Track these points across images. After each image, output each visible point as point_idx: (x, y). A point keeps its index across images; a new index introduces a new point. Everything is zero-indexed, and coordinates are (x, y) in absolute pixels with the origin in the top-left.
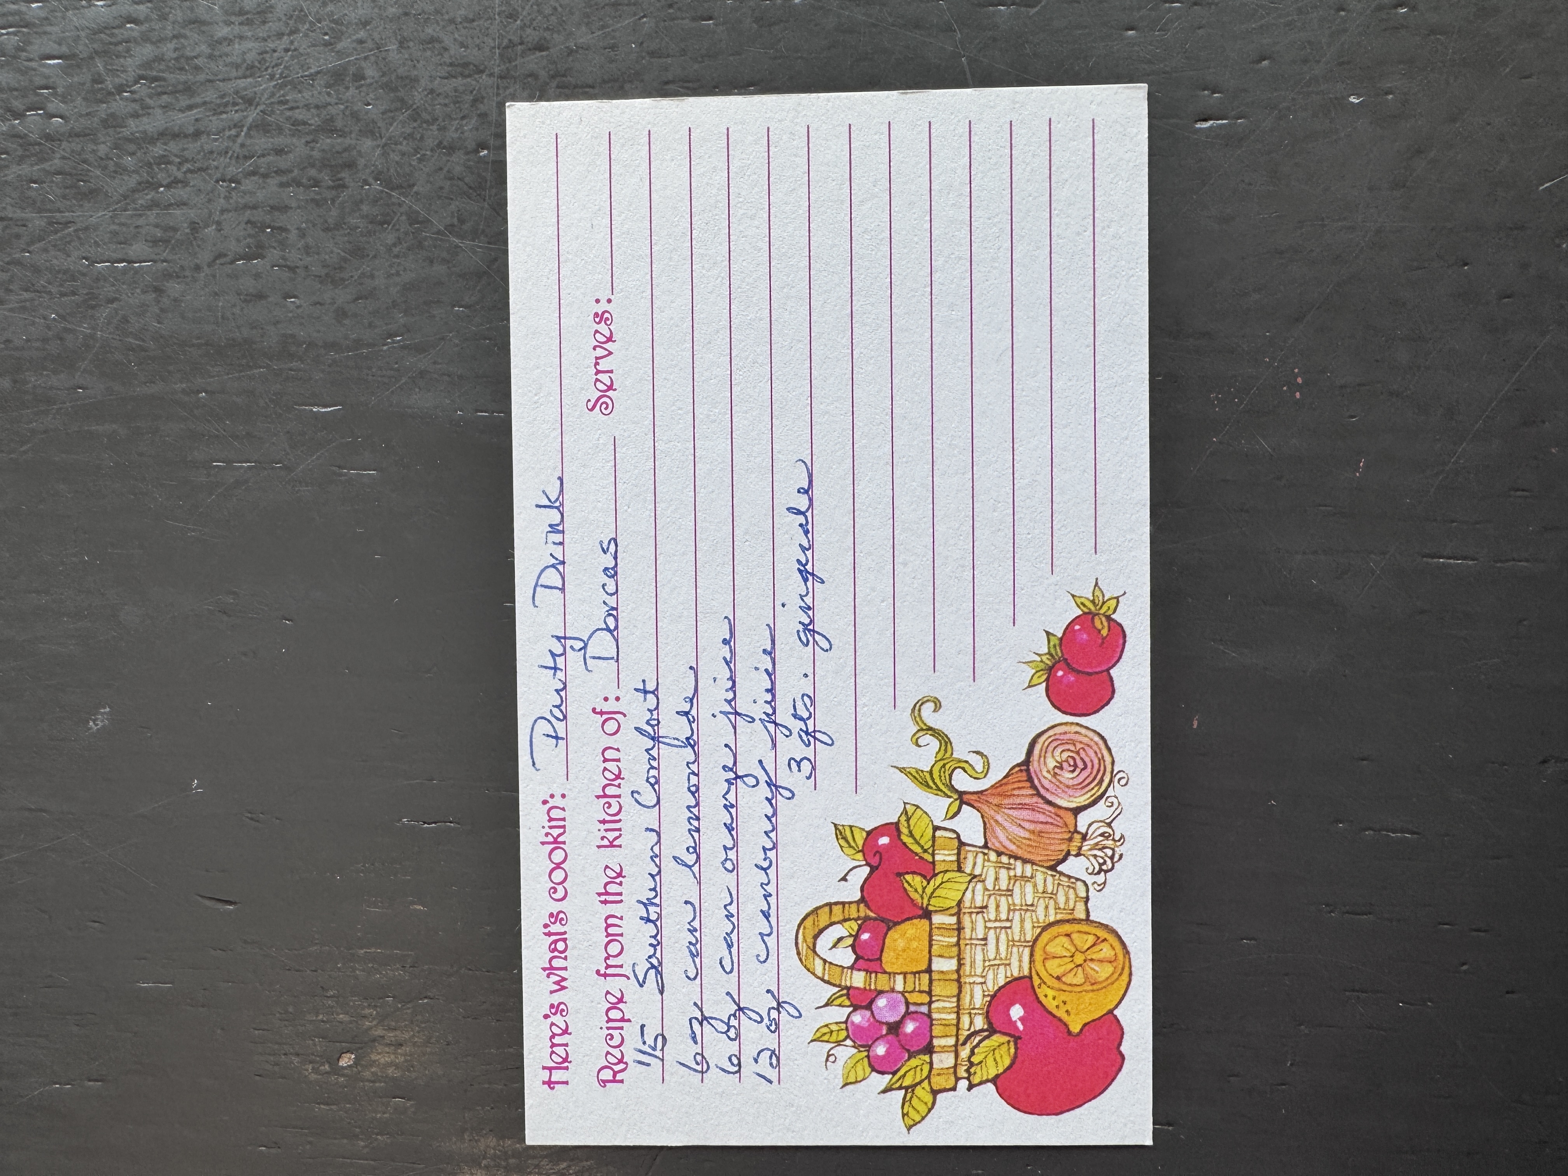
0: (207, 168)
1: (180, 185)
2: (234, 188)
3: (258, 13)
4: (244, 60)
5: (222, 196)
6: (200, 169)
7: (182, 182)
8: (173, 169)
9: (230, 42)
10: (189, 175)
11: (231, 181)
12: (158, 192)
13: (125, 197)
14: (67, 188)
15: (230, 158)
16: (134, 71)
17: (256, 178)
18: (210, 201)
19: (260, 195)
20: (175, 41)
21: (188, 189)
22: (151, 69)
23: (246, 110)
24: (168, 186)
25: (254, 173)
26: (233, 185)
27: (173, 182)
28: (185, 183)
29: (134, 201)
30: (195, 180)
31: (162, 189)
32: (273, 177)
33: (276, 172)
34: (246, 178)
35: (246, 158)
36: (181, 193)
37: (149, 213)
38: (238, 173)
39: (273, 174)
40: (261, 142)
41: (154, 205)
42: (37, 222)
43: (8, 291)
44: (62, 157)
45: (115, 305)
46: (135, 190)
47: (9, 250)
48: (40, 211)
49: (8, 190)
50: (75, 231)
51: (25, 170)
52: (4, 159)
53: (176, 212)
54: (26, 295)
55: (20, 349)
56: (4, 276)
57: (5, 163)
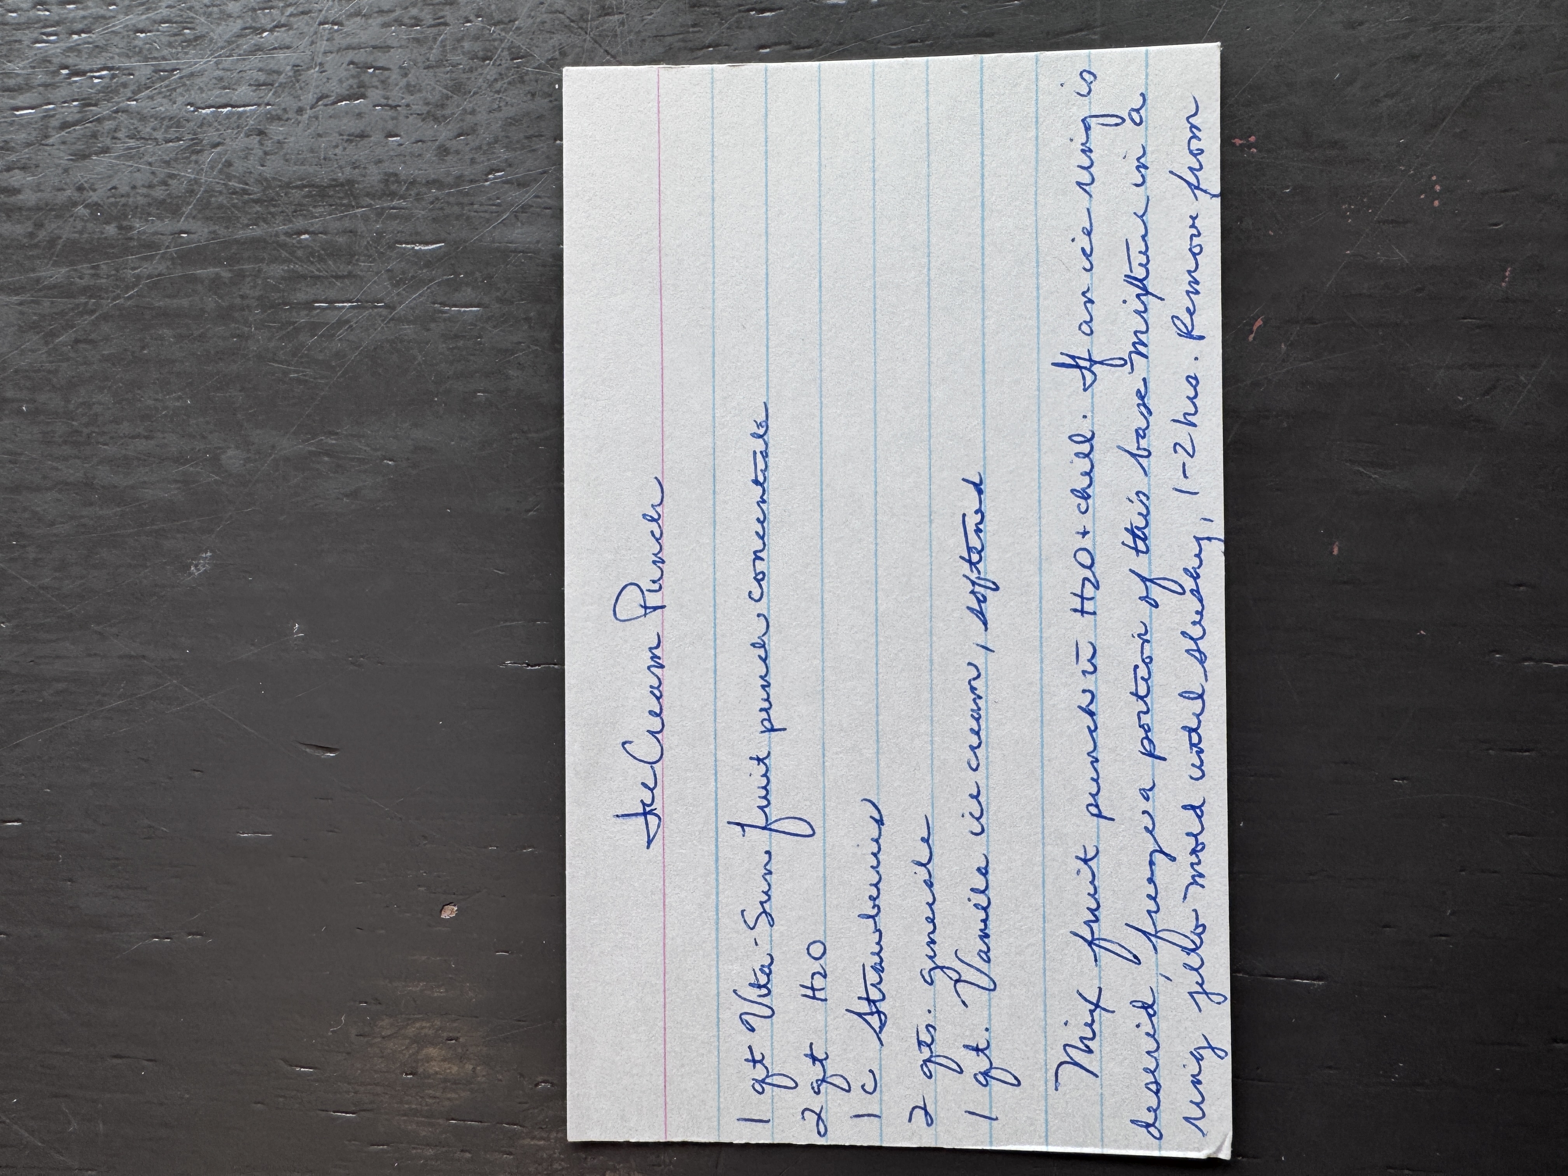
0: (310, 12)
1: (283, 29)
2: (337, 30)
5: (325, 38)
6: (303, 13)
7: (283, 26)
8: (276, 13)
10: (292, 19)
11: (334, 23)
12: (262, 37)
13: (229, 42)
14: (170, 36)
17: (359, 18)
18: (312, 43)
19: (364, 37)
21: (291, 32)
24: (271, 31)
25: (357, 14)
26: (336, 27)
27: (276, 26)
28: (287, 26)
29: (238, 46)
30: (299, 23)
31: (265, 34)
32: (375, 18)
33: (377, 12)
34: (348, 20)
36: (284, 36)
37: (253, 58)
38: (341, 15)
39: (376, 15)
41: (258, 49)
42: (143, 70)
43: (114, 138)
44: (168, 7)
45: (219, 149)
46: (239, 36)
47: (116, 99)
48: (146, 59)
49: (116, 40)
50: (181, 78)
51: (132, 19)
52: (111, 10)
53: (281, 55)
54: (132, 143)
55: (128, 195)
56: (109, 125)
57: (112, 14)
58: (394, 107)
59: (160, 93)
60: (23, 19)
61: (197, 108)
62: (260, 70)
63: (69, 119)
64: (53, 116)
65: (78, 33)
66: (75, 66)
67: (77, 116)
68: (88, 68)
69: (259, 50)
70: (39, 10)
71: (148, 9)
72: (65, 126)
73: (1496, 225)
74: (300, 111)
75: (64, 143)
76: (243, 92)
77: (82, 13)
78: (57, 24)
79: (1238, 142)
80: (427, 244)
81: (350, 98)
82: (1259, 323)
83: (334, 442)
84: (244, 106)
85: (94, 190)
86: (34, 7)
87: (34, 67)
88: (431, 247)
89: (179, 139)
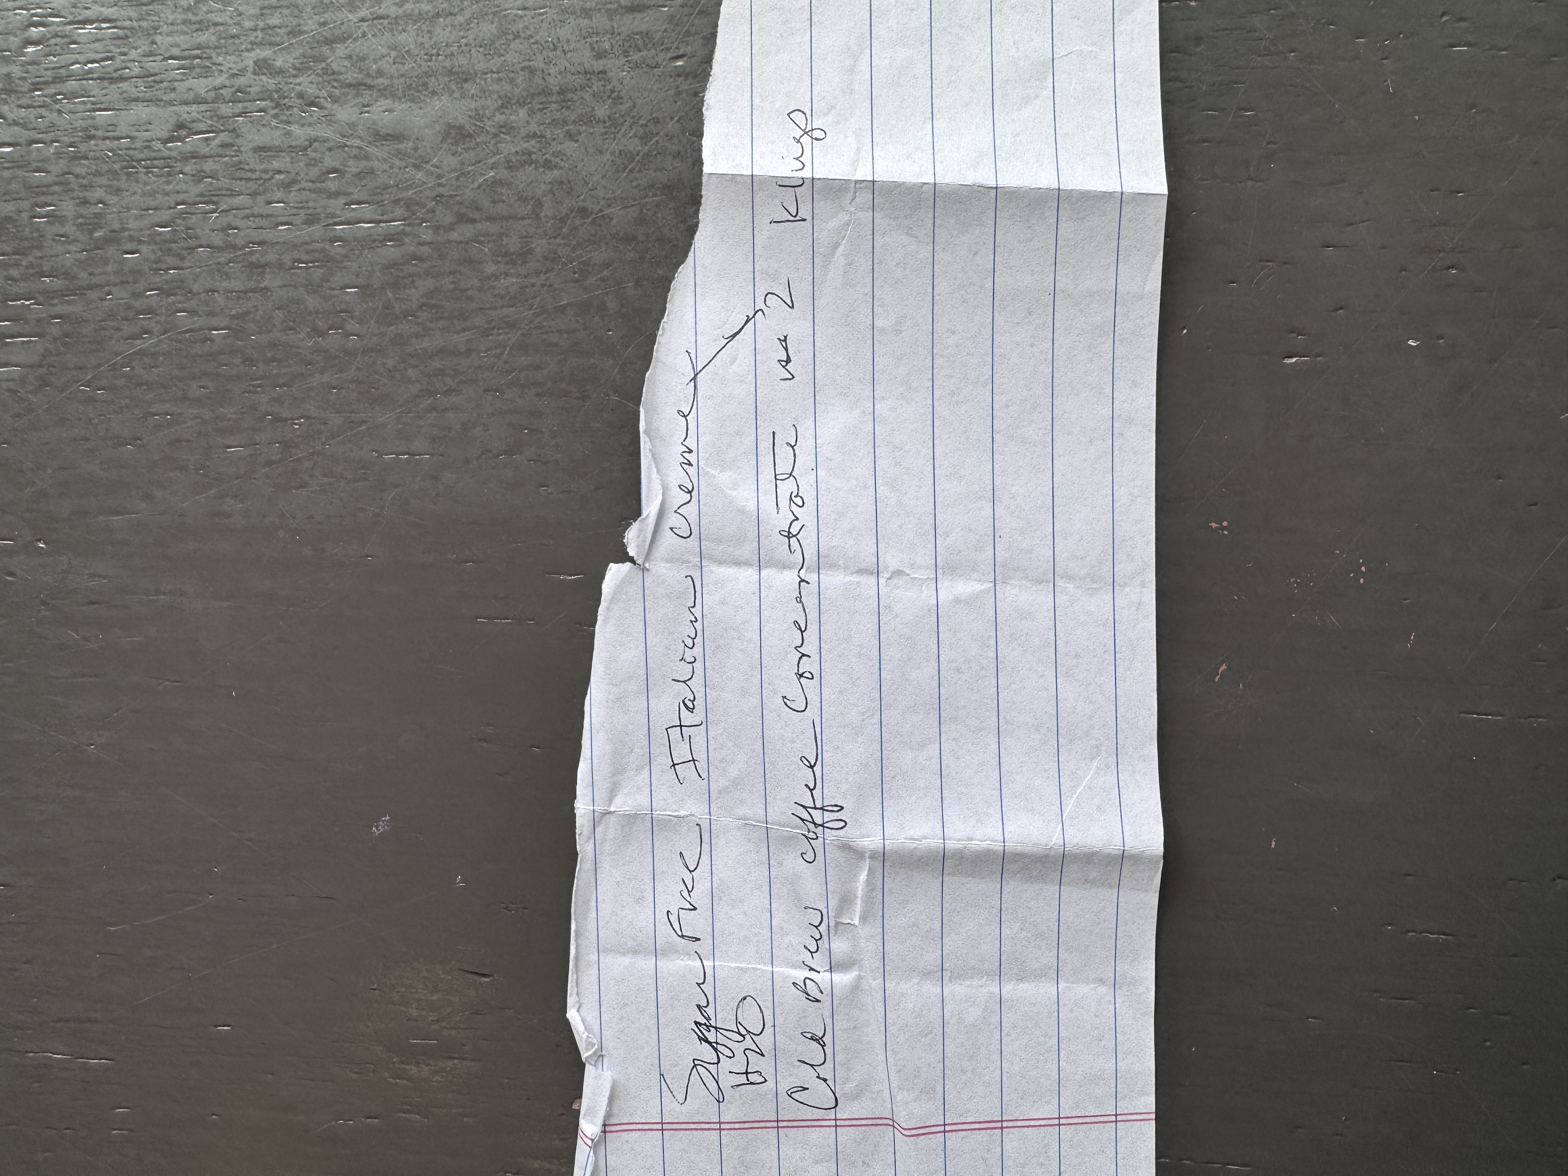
0: (476, 380)
1: (454, 393)
2: (498, 397)
3: (521, 255)
4: (509, 293)
5: (489, 402)
6: (470, 381)
8: (448, 380)
9: (497, 277)
10: (462, 386)
11: (496, 391)
12: (436, 399)
13: (408, 402)
14: (361, 393)
15: (496, 372)
16: (418, 300)
17: (516, 388)
18: (478, 406)
19: (519, 403)
20: (451, 276)
21: (461, 396)
22: (432, 298)
23: (508, 333)
24: (444, 394)
25: (515, 384)
26: (498, 394)
27: (448, 390)
28: (458, 392)
29: (416, 405)
30: (467, 390)
31: (439, 396)
33: (533, 384)
34: (508, 388)
35: (509, 372)
36: (454, 399)
37: (427, 415)
38: (502, 384)
39: (530, 386)
40: (524, 360)
41: (432, 408)
42: (336, 420)
43: (312, 476)
44: (358, 368)
45: (399, 490)
46: (417, 396)
47: (312, 443)
48: (338, 412)
49: (312, 394)
50: (368, 428)
51: (326, 378)
52: (309, 369)
53: (451, 415)
54: (326, 480)
55: (321, 523)
56: (307, 464)
57: (309, 372)
58: (545, 463)
59: (350, 440)
60: (234, 372)
61: (380, 455)
62: (435, 426)
63: (273, 458)
64: (260, 454)
65: (280, 386)
66: (277, 414)
67: (279, 456)
68: (290, 416)
69: (434, 409)
70: (247, 365)
71: (341, 372)
72: (269, 463)
73: (1405, 599)
74: (467, 461)
75: (267, 477)
76: (418, 444)
77: (285, 370)
78: (263, 377)
79: (1214, 525)
80: (571, 575)
81: (508, 452)
82: (1224, 667)
83: (490, 731)
84: (420, 455)
85: (293, 517)
86: (244, 362)
87: (242, 413)
88: (573, 577)
89: (366, 479)
